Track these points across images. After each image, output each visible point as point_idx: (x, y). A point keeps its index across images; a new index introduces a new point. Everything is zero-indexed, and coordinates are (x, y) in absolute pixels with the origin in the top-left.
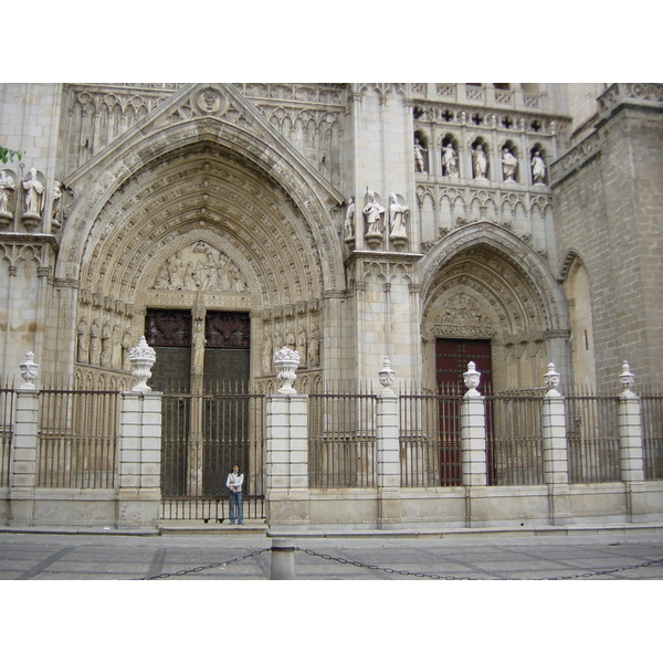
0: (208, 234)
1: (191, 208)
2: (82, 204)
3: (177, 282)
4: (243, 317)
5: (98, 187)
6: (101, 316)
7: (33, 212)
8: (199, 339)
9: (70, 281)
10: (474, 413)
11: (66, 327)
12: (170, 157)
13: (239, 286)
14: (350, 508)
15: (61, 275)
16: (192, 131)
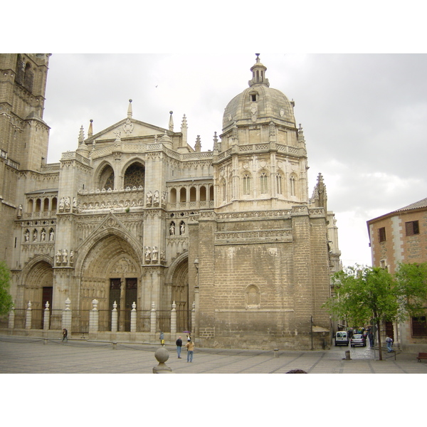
0: (126, 255)
1: (118, 249)
2: (80, 256)
3: (117, 270)
4: (135, 280)
5: (84, 251)
6: (92, 283)
7: (65, 261)
8: (123, 287)
9: (78, 276)
10: (133, 315)
11: (77, 288)
12: (101, 240)
13: (134, 270)
14: (106, 336)
15: (76, 275)
16: (106, 232)
